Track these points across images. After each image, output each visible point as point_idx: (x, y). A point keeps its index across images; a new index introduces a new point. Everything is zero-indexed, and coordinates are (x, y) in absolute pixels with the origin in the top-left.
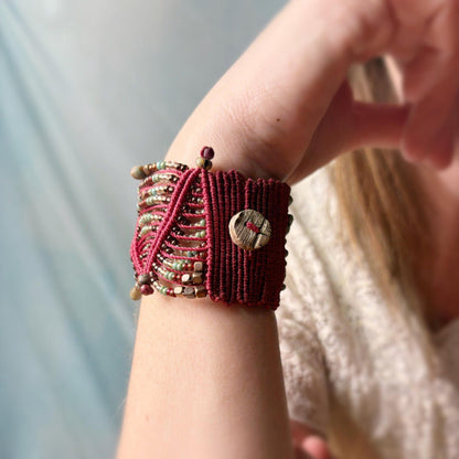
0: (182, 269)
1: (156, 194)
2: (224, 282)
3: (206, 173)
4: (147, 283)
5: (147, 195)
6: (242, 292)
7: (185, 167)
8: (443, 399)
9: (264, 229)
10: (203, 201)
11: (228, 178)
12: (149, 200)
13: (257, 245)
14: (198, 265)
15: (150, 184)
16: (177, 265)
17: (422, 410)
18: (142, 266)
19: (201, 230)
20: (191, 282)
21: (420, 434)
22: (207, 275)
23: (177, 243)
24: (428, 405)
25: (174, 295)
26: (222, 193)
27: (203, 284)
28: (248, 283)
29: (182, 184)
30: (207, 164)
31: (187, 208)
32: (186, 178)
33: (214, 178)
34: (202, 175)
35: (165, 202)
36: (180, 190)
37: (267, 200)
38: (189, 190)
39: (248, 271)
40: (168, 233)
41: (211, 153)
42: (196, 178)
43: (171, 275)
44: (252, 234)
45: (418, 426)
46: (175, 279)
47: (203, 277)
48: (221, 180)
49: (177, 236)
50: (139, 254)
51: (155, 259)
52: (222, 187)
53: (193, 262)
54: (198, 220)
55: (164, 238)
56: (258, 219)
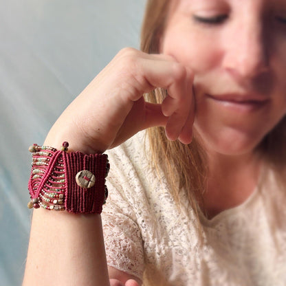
0: (53, 197)
1: (41, 161)
2: (73, 203)
3: (65, 153)
4: (37, 203)
5: (37, 161)
6: (82, 207)
7: (56, 150)
8: (207, 258)
9: (92, 179)
10: (64, 166)
11: (76, 155)
12: (38, 163)
13: (89, 186)
14: (61, 195)
15: (38, 155)
16: (51, 195)
17: (196, 264)
18: (34, 194)
19: (62, 179)
20: (58, 204)
21: (195, 278)
22: (66, 200)
23: (51, 184)
24: (199, 261)
25: (50, 209)
26: (73, 162)
27: (63, 204)
28: (85, 203)
29: (54, 158)
30: (66, 149)
31: (56, 169)
32: (56, 155)
33: (69, 156)
34: (63, 154)
35: (46, 165)
36: (53, 161)
37: (94, 164)
38: (57, 160)
39: (85, 198)
40: (47, 180)
41: (67, 144)
42: (60, 156)
43: (48, 200)
44: (86, 182)
45: (194, 274)
46: (50, 202)
47: (64, 201)
48: (72, 157)
49: (51, 181)
50: (33, 187)
51: (41, 192)
52: (73, 160)
53: (59, 194)
54: (61, 174)
55: (46, 182)
56: (89, 174)
